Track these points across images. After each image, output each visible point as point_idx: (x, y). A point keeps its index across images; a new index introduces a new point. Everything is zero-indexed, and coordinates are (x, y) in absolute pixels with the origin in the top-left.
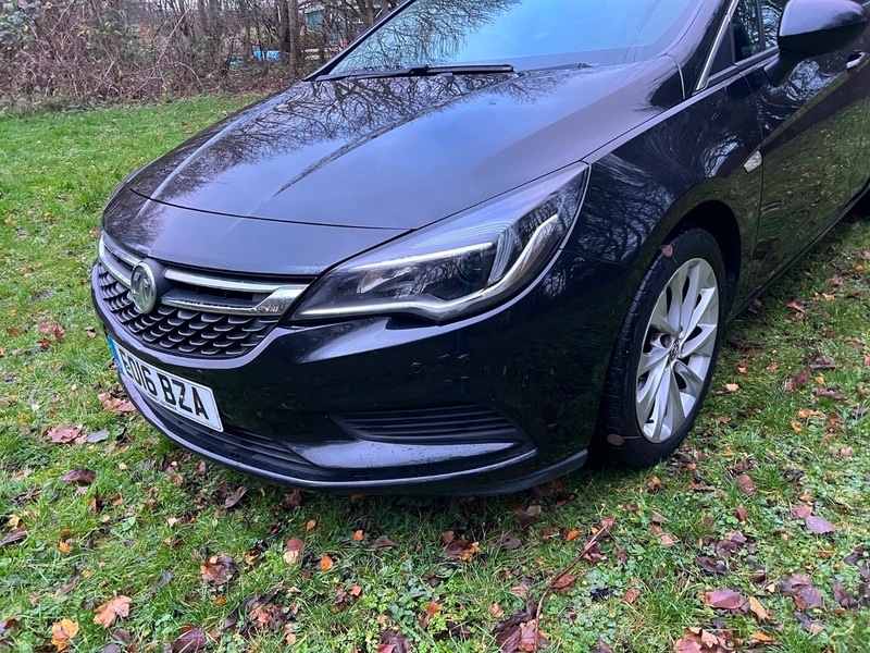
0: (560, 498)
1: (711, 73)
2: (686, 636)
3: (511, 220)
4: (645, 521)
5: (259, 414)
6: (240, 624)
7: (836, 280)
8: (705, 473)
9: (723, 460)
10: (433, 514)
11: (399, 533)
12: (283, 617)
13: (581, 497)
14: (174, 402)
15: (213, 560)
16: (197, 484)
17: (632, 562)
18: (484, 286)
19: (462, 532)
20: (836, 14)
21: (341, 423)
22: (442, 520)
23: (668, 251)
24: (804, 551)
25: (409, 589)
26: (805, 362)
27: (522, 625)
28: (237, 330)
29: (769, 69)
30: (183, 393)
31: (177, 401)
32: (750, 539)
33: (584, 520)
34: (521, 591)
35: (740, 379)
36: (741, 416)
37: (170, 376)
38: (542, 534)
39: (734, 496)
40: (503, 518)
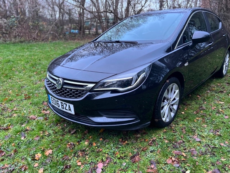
0: (144, 133)
1: (178, 46)
2: (169, 159)
3: (136, 73)
4: (162, 138)
5: (82, 111)
6: (76, 155)
7: (208, 91)
8: (176, 129)
9: (180, 127)
10: (117, 136)
11: (110, 139)
12: (85, 154)
13: (149, 133)
14: (63, 108)
15: (69, 144)
16: (64, 129)
17: (159, 145)
18: (131, 85)
19: (123, 139)
20: (205, 35)
21: (100, 113)
22: (119, 137)
23: (168, 81)
24: (194, 144)
25: (112, 149)
26: (199, 108)
27: (136, 157)
28: (80, 93)
29: (190, 46)
30: (66, 106)
31: (64, 108)
32: (184, 142)
33: (149, 138)
34: (136, 151)
35: (185, 111)
36: (184, 119)
37: (63, 102)
38: (140, 140)
39: (181, 134)
40: (132, 137)
